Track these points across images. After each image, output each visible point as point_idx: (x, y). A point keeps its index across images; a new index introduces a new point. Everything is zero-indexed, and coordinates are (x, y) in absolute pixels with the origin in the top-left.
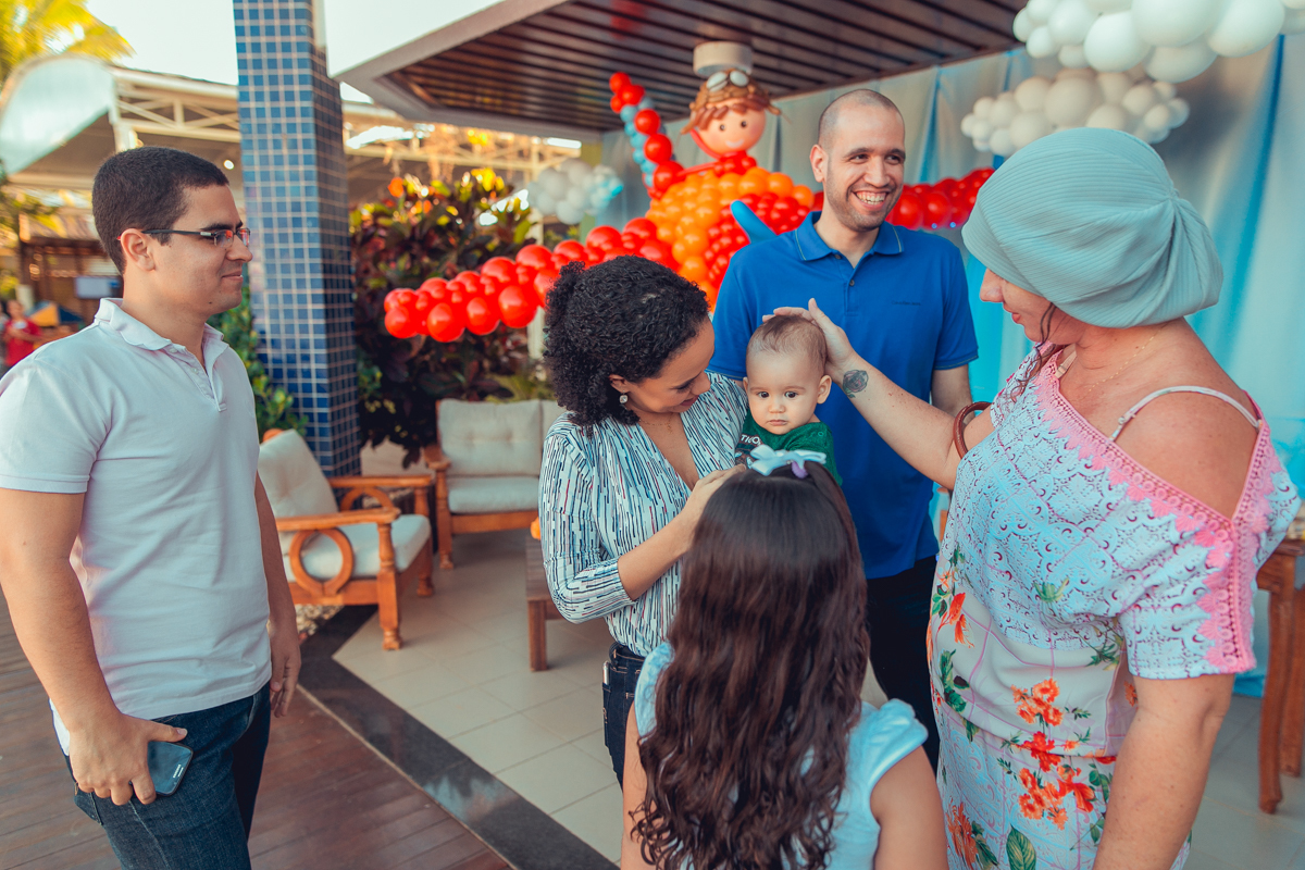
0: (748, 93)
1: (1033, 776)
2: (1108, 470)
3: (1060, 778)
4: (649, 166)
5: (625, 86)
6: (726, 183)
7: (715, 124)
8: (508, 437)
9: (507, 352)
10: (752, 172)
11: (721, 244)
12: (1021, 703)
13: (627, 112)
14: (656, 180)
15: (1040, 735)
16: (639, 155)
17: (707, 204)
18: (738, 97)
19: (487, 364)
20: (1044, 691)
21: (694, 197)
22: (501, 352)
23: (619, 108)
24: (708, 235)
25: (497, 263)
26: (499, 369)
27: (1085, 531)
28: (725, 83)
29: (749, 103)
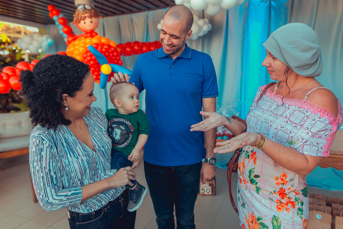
0: (92, 12)
1: (280, 201)
2: (306, 107)
3: (287, 201)
4: (65, 36)
5: (53, 9)
6: (88, 40)
7: (82, 22)
8: (20, 124)
9: (18, 96)
10: (96, 36)
11: (87, 59)
12: (277, 181)
13: (55, 18)
14: (68, 40)
15: (282, 188)
16: (61, 32)
17: (82, 47)
18: (89, 13)
19: (10, 100)
20: (284, 176)
21: (78, 44)
22: (15, 96)
23: (52, 17)
24: (83, 57)
25: (8, 68)
26: (15, 101)
27: (301, 126)
28: (84, 9)
29: (92, 15)
